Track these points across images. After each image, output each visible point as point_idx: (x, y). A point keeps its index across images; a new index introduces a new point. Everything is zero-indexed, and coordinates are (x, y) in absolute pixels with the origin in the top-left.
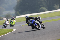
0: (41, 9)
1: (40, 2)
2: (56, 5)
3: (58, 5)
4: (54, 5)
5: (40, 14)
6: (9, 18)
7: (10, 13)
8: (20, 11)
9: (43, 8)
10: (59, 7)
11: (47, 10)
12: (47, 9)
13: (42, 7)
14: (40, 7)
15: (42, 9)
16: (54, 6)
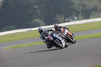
0: (33, 21)
1: (31, 11)
2: (58, 16)
3: (63, 16)
4: (56, 16)
9: (37, 20)
10: (63, 19)
12: (43, 22)
13: (35, 18)
15: (36, 22)
16: (56, 18)
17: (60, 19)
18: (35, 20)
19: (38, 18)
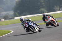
0: (40, 10)
1: (39, 3)
5: (39, 15)
6: (7, 19)
7: (8, 14)
8: (19, 12)
9: (43, 9)
11: (46, 11)
13: (41, 8)
14: (40, 9)
15: (42, 10)
16: (54, 8)
17: (57, 8)
18: (41, 9)
19: (43, 8)
